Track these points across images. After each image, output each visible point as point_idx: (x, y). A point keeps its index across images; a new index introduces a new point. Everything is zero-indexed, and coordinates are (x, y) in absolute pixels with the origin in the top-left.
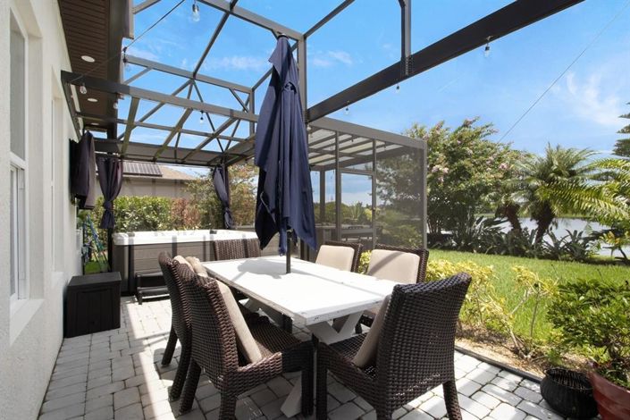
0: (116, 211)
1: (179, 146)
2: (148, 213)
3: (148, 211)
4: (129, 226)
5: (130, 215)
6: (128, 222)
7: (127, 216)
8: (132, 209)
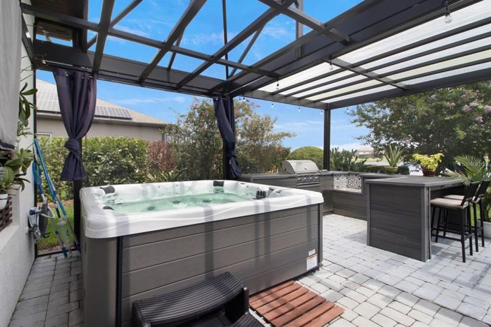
0: (86, 153)
1: (172, 68)
2: (124, 156)
3: (124, 154)
4: (101, 172)
5: (103, 159)
6: (100, 167)
7: (99, 159)
8: (105, 152)
